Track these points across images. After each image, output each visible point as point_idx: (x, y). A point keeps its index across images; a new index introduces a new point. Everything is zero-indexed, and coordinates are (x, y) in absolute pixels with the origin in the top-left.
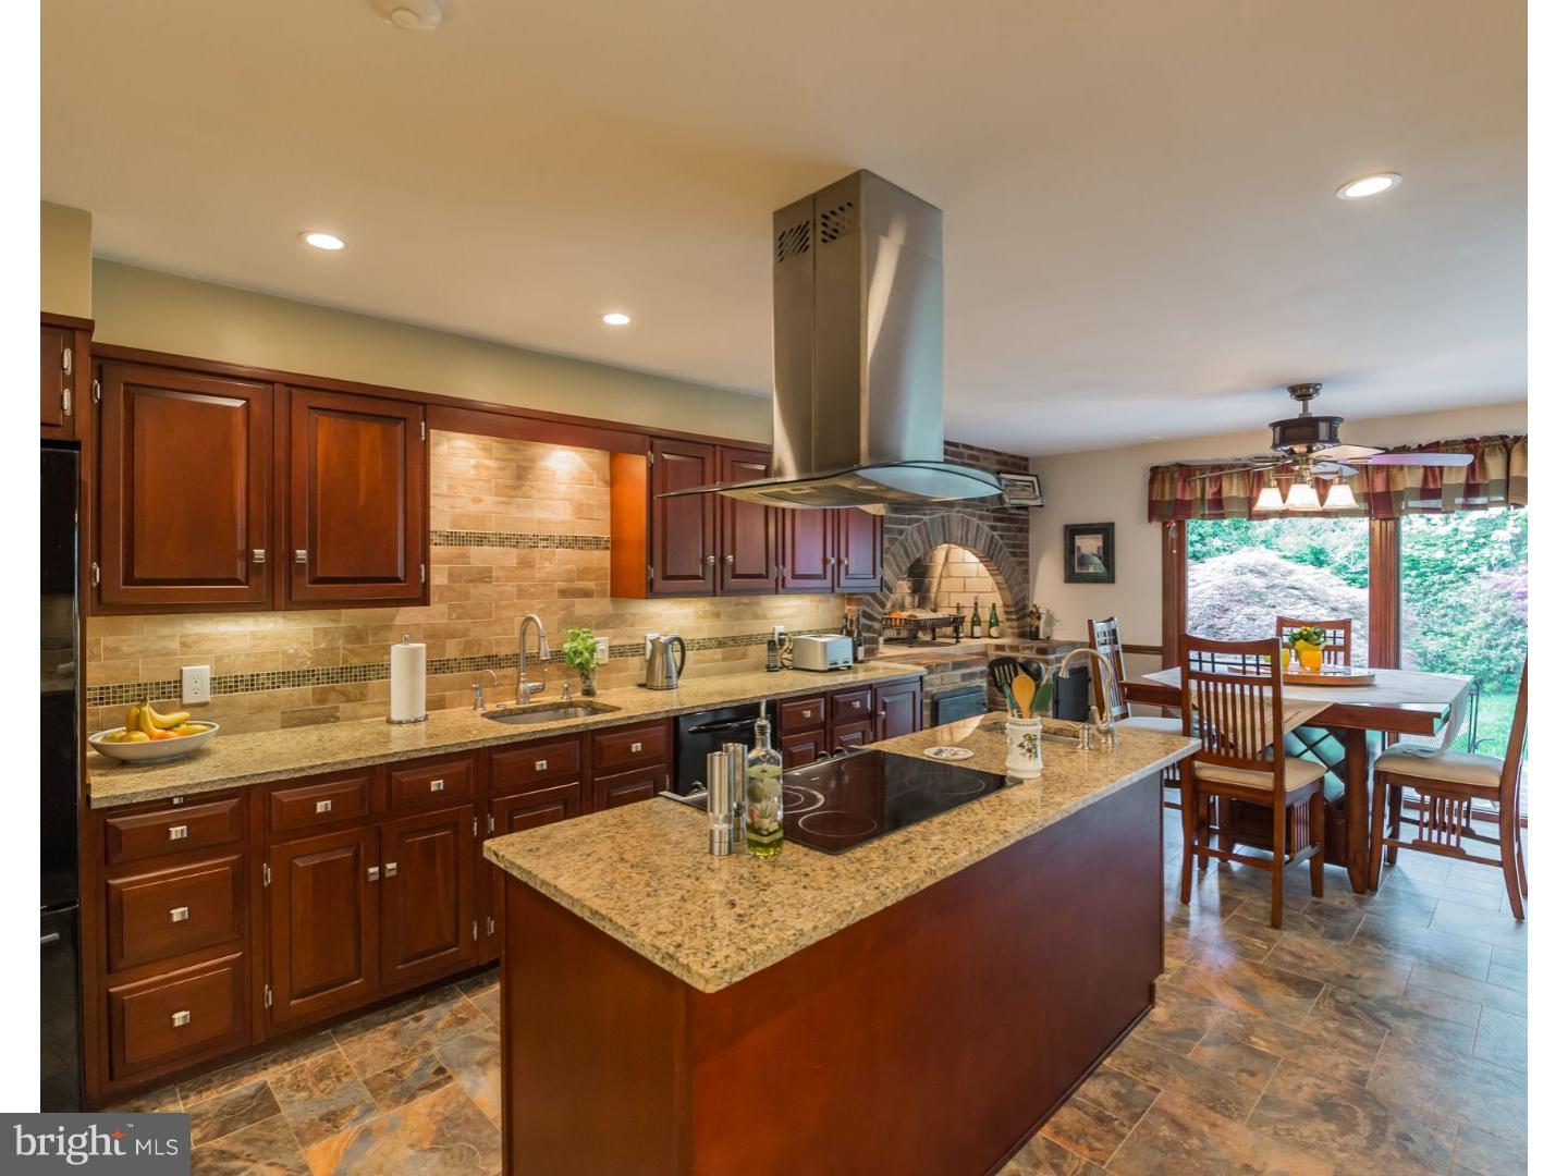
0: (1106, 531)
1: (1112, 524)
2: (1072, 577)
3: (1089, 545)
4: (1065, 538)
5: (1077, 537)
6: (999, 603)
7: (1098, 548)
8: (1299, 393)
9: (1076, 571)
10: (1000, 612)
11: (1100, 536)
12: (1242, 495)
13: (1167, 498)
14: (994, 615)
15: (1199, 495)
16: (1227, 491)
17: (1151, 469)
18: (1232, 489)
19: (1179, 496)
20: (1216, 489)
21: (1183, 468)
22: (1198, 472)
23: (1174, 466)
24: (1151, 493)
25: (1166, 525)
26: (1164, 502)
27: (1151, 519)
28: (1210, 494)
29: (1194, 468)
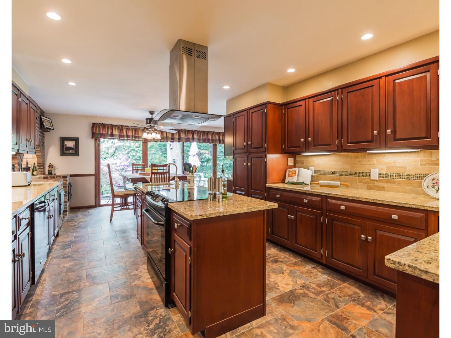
0: (76, 140)
1: (78, 138)
2: (63, 154)
3: (70, 144)
4: (61, 142)
5: (65, 141)
6: (36, 163)
7: (73, 145)
8: (151, 113)
9: (65, 152)
10: (36, 165)
11: (74, 141)
12: (118, 134)
13: (97, 132)
14: (34, 167)
15: (107, 133)
16: (114, 133)
17: (93, 124)
18: (116, 132)
19: (102, 132)
20: (111, 132)
21: (103, 125)
22: (106, 127)
23: (100, 123)
24: (92, 130)
25: (96, 140)
26: (96, 133)
27: (92, 138)
28: (110, 133)
29: (105, 125)
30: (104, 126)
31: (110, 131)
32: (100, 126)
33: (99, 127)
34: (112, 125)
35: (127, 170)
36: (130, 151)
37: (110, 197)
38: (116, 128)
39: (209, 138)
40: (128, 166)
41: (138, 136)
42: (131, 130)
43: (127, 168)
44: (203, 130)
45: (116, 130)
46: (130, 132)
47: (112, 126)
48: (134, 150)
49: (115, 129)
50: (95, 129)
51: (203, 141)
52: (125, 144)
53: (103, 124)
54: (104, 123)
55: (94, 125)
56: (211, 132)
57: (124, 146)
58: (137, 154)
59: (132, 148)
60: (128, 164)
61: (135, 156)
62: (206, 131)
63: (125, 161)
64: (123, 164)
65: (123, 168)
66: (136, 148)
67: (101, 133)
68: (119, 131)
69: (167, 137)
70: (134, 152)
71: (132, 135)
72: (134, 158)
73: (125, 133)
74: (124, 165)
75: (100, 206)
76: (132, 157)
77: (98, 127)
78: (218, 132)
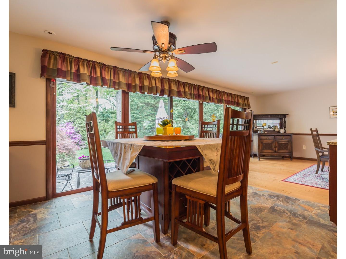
0: (11, 77)
12: (87, 74)
13: (51, 67)
15: (69, 69)
16: (82, 71)
17: (43, 50)
18: (84, 70)
19: (60, 67)
20: (77, 69)
21: (61, 55)
22: (68, 59)
23: (57, 52)
24: (42, 61)
25: (48, 81)
26: (49, 68)
27: (42, 75)
28: (73, 70)
29: (66, 57)
30: (64, 57)
31: (74, 67)
32: (58, 57)
33: (55, 59)
34: (78, 58)
35: (73, 137)
36: (76, 119)
37: (69, 176)
38: (85, 63)
39: (200, 94)
40: (73, 134)
41: (118, 81)
42: (108, 71)
43: (73, 136)
44: (194, 84)
45: (84, 68)
46: (106, 73)
47: (78, 60)
48: (80, 118)
49: (83, 65)
50: (47, 59)
51: (194, 97)
52: (70, 113)
53: (62, 53)
54: (64, 52)
55: (45, 53)
56: (202, 86)
57: (69, 114)
58: (83, 122)
59: (77, 116)
60: (74, 132)
61: (81, 123)
62: (197, 85)
63: (71, 129)
64: (69, 131)
65: (69, 135)
66: (82, 116)
67: (58, 69)
68: (90, 70)
69: (156, 87)
70: (80, 120)
71: (109, 78)
72: (80, 126)
73: (99, 74)
74: (70, 133)
75: (55, 196)
76: (78, 125)
77: (53, 57)
78: (208, 88)
